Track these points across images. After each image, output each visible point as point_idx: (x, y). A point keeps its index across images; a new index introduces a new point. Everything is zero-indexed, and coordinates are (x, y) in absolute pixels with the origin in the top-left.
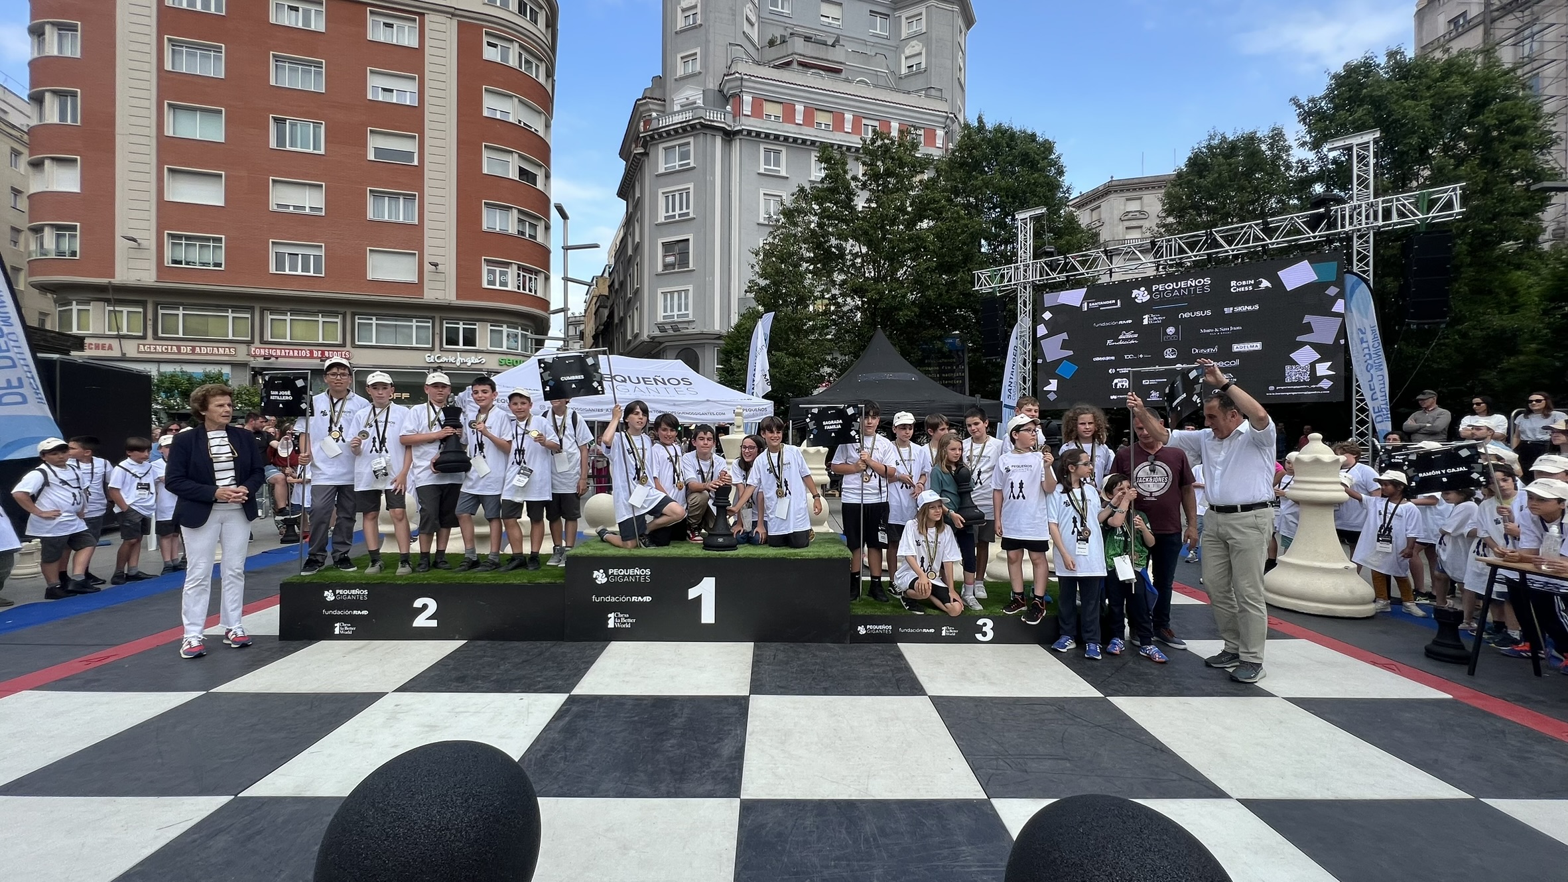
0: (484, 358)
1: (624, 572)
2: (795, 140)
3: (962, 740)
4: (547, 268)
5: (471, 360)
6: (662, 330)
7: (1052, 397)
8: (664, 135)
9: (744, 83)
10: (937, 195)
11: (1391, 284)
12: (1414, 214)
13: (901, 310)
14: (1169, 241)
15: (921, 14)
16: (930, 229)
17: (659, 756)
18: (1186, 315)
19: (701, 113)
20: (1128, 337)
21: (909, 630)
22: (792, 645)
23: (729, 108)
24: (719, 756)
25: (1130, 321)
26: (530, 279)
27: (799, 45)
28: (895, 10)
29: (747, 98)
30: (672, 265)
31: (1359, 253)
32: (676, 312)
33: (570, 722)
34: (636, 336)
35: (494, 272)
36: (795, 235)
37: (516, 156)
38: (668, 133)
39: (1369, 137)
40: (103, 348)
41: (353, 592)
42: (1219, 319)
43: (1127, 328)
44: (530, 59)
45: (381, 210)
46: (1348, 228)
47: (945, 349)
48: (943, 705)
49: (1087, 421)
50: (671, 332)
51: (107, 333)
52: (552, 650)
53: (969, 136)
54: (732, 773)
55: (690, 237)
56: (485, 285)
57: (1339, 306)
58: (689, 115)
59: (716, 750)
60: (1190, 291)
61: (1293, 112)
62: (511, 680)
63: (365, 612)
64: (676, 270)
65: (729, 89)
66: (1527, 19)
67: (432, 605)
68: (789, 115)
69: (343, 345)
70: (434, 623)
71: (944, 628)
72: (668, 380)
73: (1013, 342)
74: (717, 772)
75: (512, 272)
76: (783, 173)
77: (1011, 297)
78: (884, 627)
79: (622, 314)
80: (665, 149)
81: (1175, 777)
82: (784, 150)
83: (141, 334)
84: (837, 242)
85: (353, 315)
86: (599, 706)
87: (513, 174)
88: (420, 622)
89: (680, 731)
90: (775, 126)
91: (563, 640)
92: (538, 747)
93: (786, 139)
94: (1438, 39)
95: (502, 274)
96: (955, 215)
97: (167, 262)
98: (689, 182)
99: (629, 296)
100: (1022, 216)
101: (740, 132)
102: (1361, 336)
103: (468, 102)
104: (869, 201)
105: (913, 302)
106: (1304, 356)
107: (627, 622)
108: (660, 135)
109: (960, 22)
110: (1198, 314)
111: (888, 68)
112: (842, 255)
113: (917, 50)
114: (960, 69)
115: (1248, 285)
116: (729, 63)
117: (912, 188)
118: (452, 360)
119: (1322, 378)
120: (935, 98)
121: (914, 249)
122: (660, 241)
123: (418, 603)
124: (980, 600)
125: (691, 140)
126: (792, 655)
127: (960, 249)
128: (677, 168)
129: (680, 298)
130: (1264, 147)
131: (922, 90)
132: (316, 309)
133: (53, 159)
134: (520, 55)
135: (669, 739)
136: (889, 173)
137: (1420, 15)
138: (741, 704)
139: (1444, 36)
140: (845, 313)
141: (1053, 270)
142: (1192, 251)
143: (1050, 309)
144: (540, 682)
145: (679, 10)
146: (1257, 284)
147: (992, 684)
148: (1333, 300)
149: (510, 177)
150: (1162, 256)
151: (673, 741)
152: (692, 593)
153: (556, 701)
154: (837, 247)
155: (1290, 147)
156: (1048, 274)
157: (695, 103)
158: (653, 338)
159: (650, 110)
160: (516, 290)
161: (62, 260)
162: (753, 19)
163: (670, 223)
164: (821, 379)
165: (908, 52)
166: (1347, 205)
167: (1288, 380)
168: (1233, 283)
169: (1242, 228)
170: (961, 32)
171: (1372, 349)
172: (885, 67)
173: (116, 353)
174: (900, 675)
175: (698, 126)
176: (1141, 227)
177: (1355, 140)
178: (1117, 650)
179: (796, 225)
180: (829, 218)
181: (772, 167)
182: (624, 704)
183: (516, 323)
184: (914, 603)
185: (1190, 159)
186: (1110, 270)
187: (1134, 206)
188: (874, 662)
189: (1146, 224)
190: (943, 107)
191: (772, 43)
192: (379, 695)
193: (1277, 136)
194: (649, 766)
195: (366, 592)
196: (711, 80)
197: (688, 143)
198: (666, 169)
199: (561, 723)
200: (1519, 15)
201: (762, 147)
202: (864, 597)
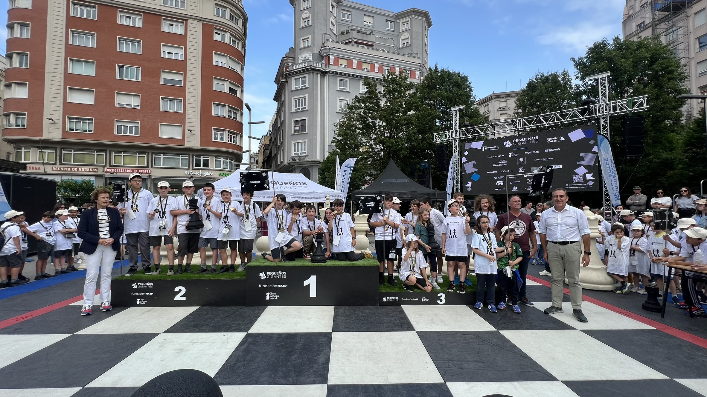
0: (212, 173)
1: (273, 273)
2: (353, 76)
3: (432, 353)
4: (242, 132)
5: (206, 173)
6: (294, 160)
7: (469, 189)
8: (295, 73)
9: (331, 51)
10: (417, 100)
11: (618, 139)
12: (627, 109)
13: (401, 151)
14: (520, 120)
15: (408, 21)
16: (413, 115)
17: (289, 364)
18: (528, 153)
19: (311, 64)
20: (502, 163)
21: (406, 299)
22: (352, 307)
23: (323, 61)
24: (317, 363)
25: (503, 156)
26: (234, 137)
27: (354, 34)
28: (397, 19)
29: (332, 57)
30: (298, 131)
31: (603, 125)
32: (300, 152)
33: (247, 347)
34: (282, 163)
35: (217, 134)
36: (353, 118)
37: (228, 82)
38: (296, 72)
39: (606, 75)
40: (36, 169)
41: (146, 284)
42: (542, 154)
43: (502, 159)
44: (235, 40)
45: (166, 106)
46: (598, 114)
47: (421, 168)
48: (424, 336)
49: (485, 202)
50: (298, 161)
51: (38, 162)
52: (240, 310)
53: (431, 74)
54: (324, 371)
55: (306, 118)
56: (213, 140)
57: (595, 149)
58: (306, 65)
59: (316, 360)
60: (529, 142)
61: (572, 64)
62: (220, 326)
63: (152, 294)
64: (300, 133)
65: (324, 53)
66: (670, 25)
67: (183, 290)
68: (350, 65)
69: (148, 167)
70: (184, 299)
71: (423, 298)
72: (296, 183)
73: (451, 165)
74: (316, 371)
75: (226, 134)
76: (348, 90)
77: (450, 145)
78: (395, 298)
79: (275, 153)
80: (295, 79)
81: (532, 370)
82: (348, 80)
83: (54, 162)
84: (372, 121)
85: (153, 153)
86: (261, 339)
87: (227, 90)
88: (178, 298)
89: (299, 351)
90: (344, 69)
91: (245, 306)
92: (231, 360)
93: (349, 75)
94: (633, 33)
95: (221, 135)
96: (425, 109)
97: (67, 129)
98: (306, 94)
99: (279, 144)
100: (454, 109)
101: (329, 72)
102: (606, 162)
103: (206, 58)
104: (386, 102)
105: (406, 147)
106: (581, 171)
107: (275, 297)
108: (293, 73)
109: (425, 24)
110: (534, 152)
111: (394, 44)
112: (374, 126)
113: (407, 36)
114: (426, 45)
115: (555, 140)
116: (324, 42)
117: (405, 97)
118: (197, 173)
119: (589, 180)
120: (415, 57)
121: (407, 124)
122: (293, 120)
123: (177, 289)
124: (439, 284)
125: (307, 75)
126: (352, 311)
127: (427, 124)
128: (300, 88)
129: (301, 145)
130: (560, 79)
131: (409, 54)
132: (135, 151)
133: (16, 83)
134: (230, 38)
135: (294, 355)
136: (395, 90)
137: (625, 23)
138: (328, 337)
139: (635, 32)
140: (376, 152)
141: (469, 133)
142: (530, 125)
143: (468, 150)
144: (233, 327)
145: (301, 19)
146: (560, 139)
147: (446, 325)
148: (592, 146)
149: (225, 92)
150: (516, 127)
151: (296, 356)
152: (306, 283)
153: (240, 336)
154: (372, 123)
155: (571, 79)
156: (466, 135)
157: (308, 59)
158: (289, 163)
159: (288, 62)
160: (227, 142)
161: (18, 129)
162: (334, 23)
163: (297, 112)
164: (365, 182)
165: (403, 37)
166: (597, 105)
167: (574, 182)
168: (548, 139)
169: (551, 114)
170: (426, 29)
171: (611, 168)
172: (393, 44)
173: (42, 171)
174: (403, 321)
175: (310, 70)
176: (507, 114)
177: (599, 76)
178: (502, 308)
179: (354, 113)
180: (368, 110)
181: (343, 88)
182: (273, 337)
183: (227, 157)
184: (408, 287)
185: (528, 84)
186: (494, 133)
187: (503, 105)
188: (390, 315)
189: (509, 112)
190: (419, 61)
191: (342, 33)
192: (155, 335)
193: (565, 74)
194: (284, 369)
195: (152, 284)
196: (316, 49)
197: (305, 77)
198: (295, 88)
199: (243, 348)
200: (667, 23)
201: (338, 78)
202: (386, 284)
